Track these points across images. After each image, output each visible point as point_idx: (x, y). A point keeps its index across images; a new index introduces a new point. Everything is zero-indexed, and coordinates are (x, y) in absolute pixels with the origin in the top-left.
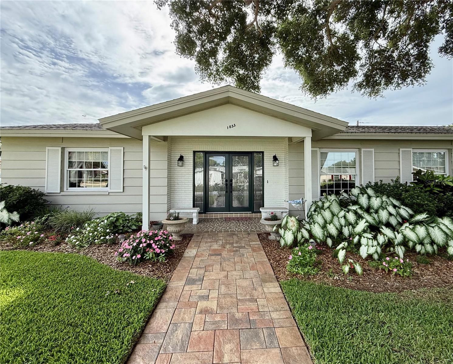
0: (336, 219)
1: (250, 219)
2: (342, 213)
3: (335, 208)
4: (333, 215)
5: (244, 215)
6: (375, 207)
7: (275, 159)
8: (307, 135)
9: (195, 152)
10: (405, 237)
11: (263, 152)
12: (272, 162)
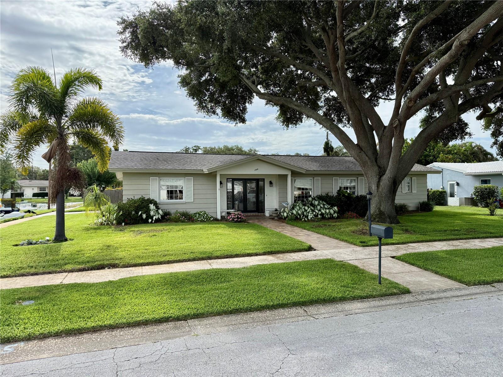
0: (301, 209)
1: (258, 216)
2: (303, 207)
3: (301, 206)
4: (300, 208)
5: (254, 214)
6: (316, 205)
7: (271, 183)
8: (289, 174)
9: (227, 179)
10: (322, 212)
11: (264, 179)
12: (269, 185)
